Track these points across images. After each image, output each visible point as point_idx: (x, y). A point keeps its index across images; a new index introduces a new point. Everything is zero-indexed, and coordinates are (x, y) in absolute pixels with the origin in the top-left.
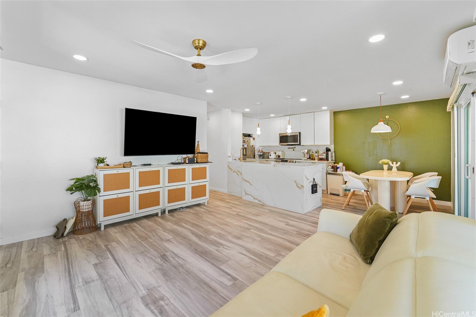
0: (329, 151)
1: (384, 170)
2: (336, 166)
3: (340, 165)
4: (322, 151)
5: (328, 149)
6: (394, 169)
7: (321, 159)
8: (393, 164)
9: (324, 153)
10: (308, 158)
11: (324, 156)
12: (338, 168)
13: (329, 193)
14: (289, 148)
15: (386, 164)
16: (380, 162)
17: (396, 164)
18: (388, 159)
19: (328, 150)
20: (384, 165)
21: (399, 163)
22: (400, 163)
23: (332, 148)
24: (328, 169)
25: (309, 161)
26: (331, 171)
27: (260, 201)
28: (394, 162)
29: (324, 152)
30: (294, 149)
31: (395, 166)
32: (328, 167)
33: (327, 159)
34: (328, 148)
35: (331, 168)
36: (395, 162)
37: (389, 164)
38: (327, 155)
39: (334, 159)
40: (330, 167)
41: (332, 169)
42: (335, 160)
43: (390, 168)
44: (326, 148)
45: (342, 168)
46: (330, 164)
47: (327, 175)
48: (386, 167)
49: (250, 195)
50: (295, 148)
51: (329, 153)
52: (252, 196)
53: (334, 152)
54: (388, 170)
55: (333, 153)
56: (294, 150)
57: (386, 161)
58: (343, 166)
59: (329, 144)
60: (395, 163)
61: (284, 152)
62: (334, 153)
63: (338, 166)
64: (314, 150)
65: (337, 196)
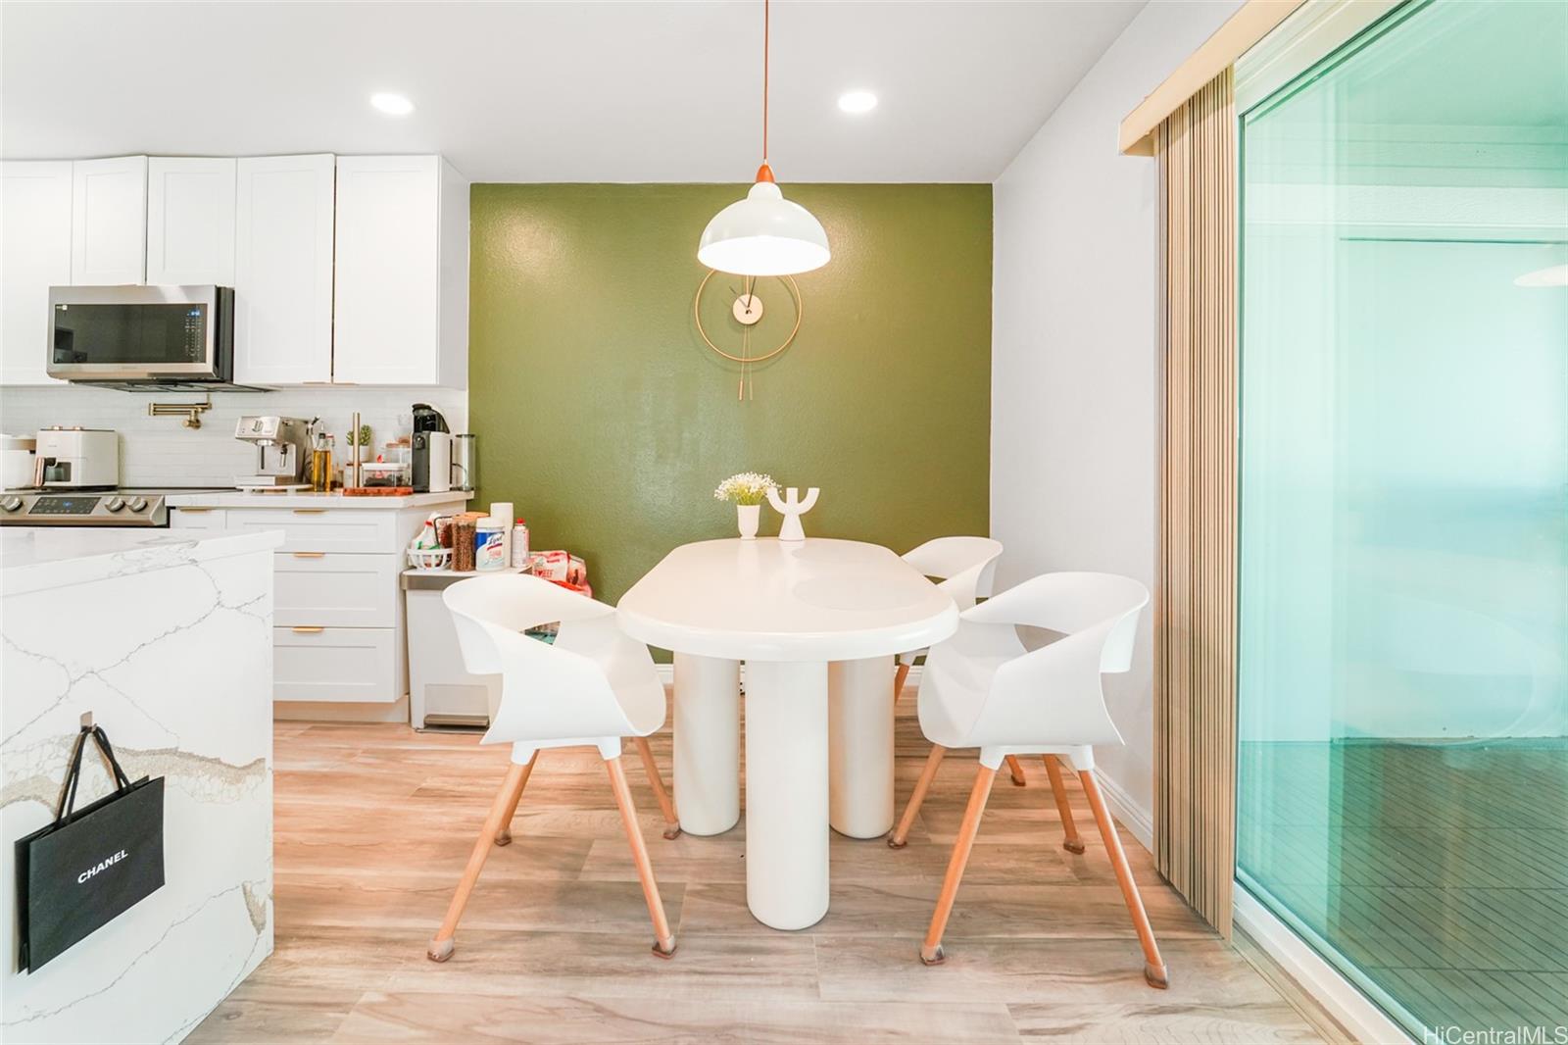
0: (433, 428)
2: (471, 528)
3: (499, 517)
4: (393, 425)
5: (425, 413)
6: (792, 528)
7: (377, 485)
8: (783, 498)
9: (404, 441)
10: (282, 480)
11: (400, 463)
12: (483, 537)
13: (418, 721)
14: (158, 410)
15: (749, 501)
16: (723, 491)
17: (801, 498)
18: (761, 471)
19: (427, 421)
20: (739, 506)
21: (813, 493)
22: (817, 490)
23: (456, 409)
24: (413, 552)
25: (293, 498)
26: (434, 561)
28: (788, 490)
29: (404, 435)
30: (202, 417)
31: (793, 508)
32: (418, 533)
33: (419, 482)
34: (429, 408)
35: (438, 545)
36: (796, 490)
37: (765, 502)
38: (421, 451)
39: (464, 479)
40: (429, 537)
41: (445, 552)
42: (476, 488)
43: (771, 525)
44: (417, 408)
45: (506, 540)
46: (433, 516)
47: (408, 593)
48: (748, 518)
50: (206, 406)
51: (436, 438)
53: (471, 436)
54: (756, 536)
55: (465, 442)
56: (196, 424)
57: (750, 482)
58: (517, 521)
59: (431, 378)
60: (792, 493)
61: (120, 441)
62: (470, 444)
63: (483, 524)
64: (337, 418)
65: (455, 736)
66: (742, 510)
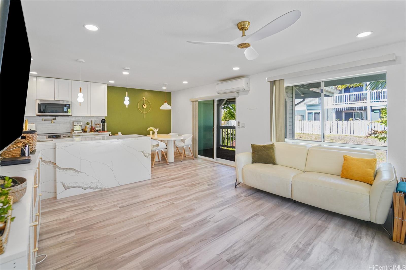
1: (150, 134)
6: (156, 133)
8: (155, 130)
14: (44, 120)
15: (151, 130)
16: (148, 130)
18: (152, 127)
19: (103, 121)
21: (158, 129)
27: (96, 188)
31: (156, 131)
33: (103, 130)
37: (153, 130)
43: (154, 133)
48: (151, 132)
49: (76, 187)
50: (55, 119)
52: (79, 187)
54: (152, 134)
56: (53, 122)
59: (106, 115)
60: (156, 129)
66: (150, 131)
